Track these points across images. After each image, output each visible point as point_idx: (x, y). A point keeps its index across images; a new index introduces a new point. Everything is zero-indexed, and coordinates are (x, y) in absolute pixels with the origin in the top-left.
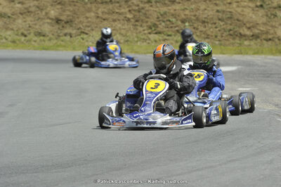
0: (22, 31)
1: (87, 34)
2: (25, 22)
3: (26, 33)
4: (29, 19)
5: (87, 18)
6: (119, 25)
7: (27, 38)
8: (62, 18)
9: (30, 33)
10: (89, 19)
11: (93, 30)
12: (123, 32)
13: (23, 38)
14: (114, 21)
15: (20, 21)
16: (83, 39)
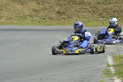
0: (43, 17)
1: (71, 18)
2: (44, 13)
3: (44, 18)
4: (46, 12)
5: (71, 11)
6: (86, 14)
7: (45, 20)
8: (61, 11)
9: (46, 18)
10: (72, 12)
11: (74, 16)
12: (87, 17)
13: (43, 20)
14: (83, 12)
15: (42, 13)
16: (69, 20)
